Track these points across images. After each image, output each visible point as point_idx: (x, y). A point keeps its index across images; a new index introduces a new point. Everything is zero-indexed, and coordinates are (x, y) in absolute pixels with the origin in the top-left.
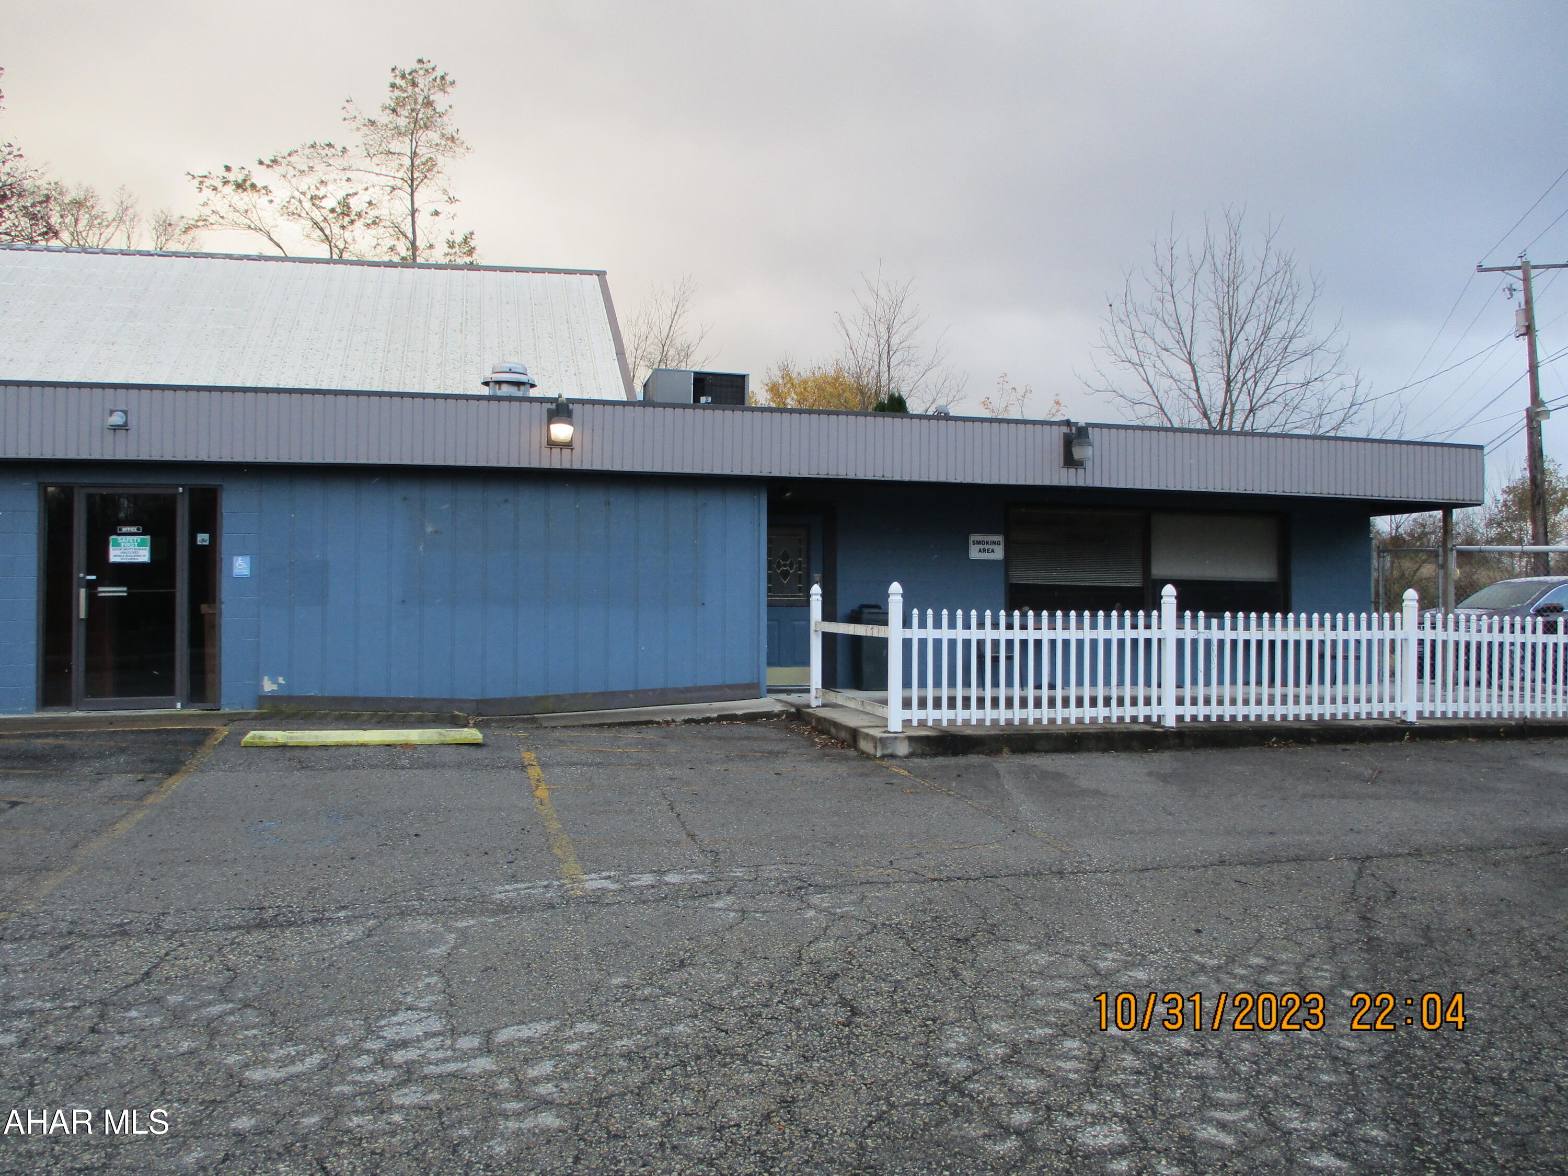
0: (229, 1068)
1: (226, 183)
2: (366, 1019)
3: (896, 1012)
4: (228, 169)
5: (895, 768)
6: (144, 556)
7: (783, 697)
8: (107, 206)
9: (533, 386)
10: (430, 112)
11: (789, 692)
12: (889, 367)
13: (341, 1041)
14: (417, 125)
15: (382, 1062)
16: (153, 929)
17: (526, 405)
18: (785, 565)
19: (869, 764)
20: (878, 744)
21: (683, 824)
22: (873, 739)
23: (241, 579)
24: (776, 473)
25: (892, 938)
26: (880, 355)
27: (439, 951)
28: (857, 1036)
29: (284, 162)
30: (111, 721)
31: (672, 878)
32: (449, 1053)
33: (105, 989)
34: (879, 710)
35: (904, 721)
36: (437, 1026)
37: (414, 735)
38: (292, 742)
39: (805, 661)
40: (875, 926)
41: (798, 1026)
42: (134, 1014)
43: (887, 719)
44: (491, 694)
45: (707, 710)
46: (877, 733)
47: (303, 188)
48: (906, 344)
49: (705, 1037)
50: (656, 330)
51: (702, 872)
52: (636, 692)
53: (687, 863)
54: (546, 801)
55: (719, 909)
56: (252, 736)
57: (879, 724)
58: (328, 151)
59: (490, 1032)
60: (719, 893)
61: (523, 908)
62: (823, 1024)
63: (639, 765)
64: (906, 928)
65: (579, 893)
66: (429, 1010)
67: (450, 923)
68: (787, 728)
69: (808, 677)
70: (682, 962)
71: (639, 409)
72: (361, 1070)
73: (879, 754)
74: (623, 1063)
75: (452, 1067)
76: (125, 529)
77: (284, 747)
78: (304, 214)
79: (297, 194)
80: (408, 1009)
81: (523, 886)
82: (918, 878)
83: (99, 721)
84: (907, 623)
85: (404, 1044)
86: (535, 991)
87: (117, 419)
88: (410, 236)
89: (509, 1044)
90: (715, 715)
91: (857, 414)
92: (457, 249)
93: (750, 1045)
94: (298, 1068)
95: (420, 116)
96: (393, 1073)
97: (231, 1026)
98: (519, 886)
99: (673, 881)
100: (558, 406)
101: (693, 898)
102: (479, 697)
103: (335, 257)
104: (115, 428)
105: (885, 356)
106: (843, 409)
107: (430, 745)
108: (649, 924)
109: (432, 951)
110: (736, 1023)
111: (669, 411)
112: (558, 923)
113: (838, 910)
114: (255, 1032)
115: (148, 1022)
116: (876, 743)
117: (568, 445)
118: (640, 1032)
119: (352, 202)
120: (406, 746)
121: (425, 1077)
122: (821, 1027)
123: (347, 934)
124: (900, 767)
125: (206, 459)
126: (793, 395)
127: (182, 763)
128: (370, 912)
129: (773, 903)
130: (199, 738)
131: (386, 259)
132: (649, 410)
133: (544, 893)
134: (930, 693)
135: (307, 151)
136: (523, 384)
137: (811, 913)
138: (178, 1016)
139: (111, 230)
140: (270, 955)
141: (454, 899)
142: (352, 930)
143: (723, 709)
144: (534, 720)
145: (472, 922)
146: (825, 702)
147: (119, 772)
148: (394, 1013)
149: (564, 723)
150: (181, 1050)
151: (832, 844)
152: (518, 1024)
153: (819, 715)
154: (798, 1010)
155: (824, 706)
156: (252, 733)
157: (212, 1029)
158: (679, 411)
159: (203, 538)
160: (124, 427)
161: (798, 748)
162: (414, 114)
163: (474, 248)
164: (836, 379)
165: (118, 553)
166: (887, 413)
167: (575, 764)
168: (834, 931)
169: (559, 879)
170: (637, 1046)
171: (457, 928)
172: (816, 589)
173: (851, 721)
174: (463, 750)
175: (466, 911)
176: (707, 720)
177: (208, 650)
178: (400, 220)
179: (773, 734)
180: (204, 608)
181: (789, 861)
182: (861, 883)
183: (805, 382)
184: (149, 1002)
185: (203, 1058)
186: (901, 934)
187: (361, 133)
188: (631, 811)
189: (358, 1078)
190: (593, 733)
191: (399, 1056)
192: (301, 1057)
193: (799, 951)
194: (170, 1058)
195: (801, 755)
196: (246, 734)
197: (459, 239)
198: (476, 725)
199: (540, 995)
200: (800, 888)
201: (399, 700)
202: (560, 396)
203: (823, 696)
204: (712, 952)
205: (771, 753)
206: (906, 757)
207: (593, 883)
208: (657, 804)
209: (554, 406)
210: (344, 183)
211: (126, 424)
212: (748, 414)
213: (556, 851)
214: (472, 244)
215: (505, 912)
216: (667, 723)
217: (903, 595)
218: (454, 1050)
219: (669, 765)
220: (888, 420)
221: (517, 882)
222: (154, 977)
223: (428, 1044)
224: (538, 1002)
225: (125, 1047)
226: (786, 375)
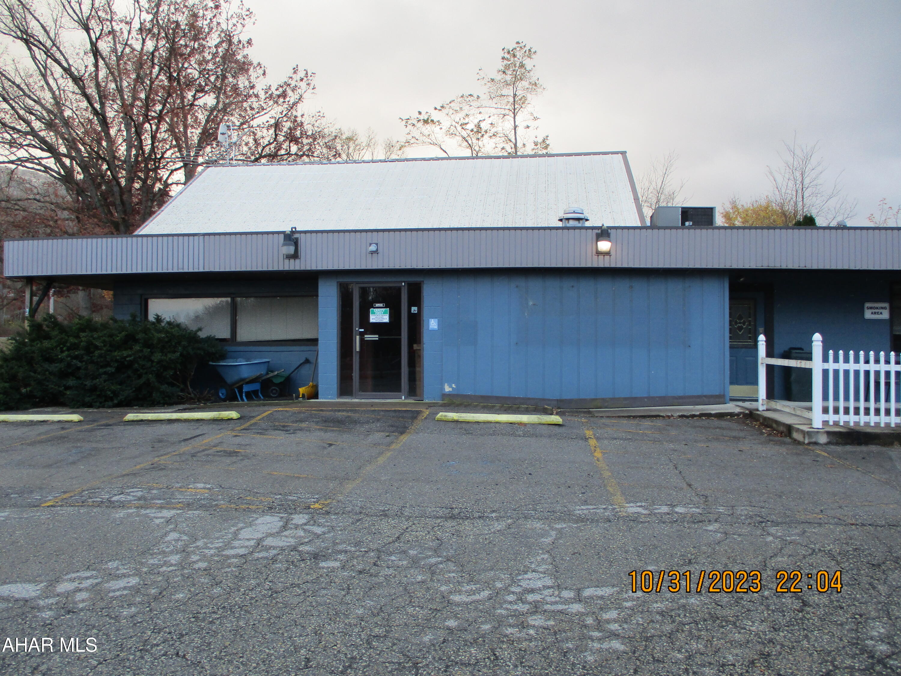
0: (442, 592)
1: (419, 121)
2: (511, 574)
3: (833, 607)
4: (420, 113)
5: (818, 451)
6: (386, 319)
7: (740, 403)
8: (362, 139)
9: (587, 220)
10: (523, 70)
11: (744, 401)
12: (803, 198)
13: (499, 585)
14: (517, 79)
15: (521, 599)
16: (399, 515)
17: (583, 231)
18: (740, 323)
19: (801, 447)
20: (806, 436)
21: (684, 478)
22: (803, 432)
23: (434, 331)
24: (734, 266)
25: (826, 559)
26: (797, 191)
27: (549, 540)
28: (808, 619)
29: (448, 107)
30: (372, 405)
31: (678, 509)
32: (557, 599)
33: (379, 543)
34: (806, 414)
35: (823, 421)
36: (549, 583)
37: (525, 418)
38: (461, 419)
39: (755, 382)
40: (814, 550)
41: (768, 607)
42: (393, 558)
43: (811, 420)
44: (564, 397)
45: (692, 410)
46: (805, 428)
47: (457, 120)
48: (815, 183)
49: (708, 608)
50: (654, 184)
51: (698, 508)
52: (649, 398)
53: (688, 501)
54: (601, 459)
55: (711, 531)
56: (441, 415)
57: (806, 422)
58: (470, 99)
59: (579, 590)
60: (710, 521)
61: (592, 520)
62: (784, 609)
63: (654, 441)
64: (836, 554)
65: (624, 514)
66: (545, 573)
67: (552, 525)
68: (744, 423)
69: (757, 391)
70: (690, 560)
71: (650, 231)
72: (511, 603)
73: (806, 442)
74: (658, 617)
75: (560, 607)
76: (377, 305)
77: (457, 421)
78: (458, 134)
79: (454, 123)
80: (533, 571)
81: (592, 507)
82: (840, 522)
83: (366, 404)
84: (825, 359)
85: (532, 591)
86: (604, 569)
87: (373, 248)
88: (514, 141)
89: (591, 597)
90: (698, 413)
91: (781, 228)
92: (539, 146)
93: (737, 616)
94: (477, 597)
95: (518, 73)
96: (527, 607)
97: (442, 570)
98: (589, 507)
99: (680, 511)
100: (602, 231)
101: (694, 523)
102: (559, 398)
103: (474, 155)
104: (372, 253)
105: (800, 191)
106: (772, 226)
107: (533, 424)
108: (668, 536)
109: (543, 540)
110: (727, 602)
111: (668, 231)
112: (613, 530)
113: (788, 538)
114: (453, 574)
115: (400, 563)
116: (804, 435)
117: (608, 253)
118: (667, 600)
119: (482, 125)
120: (520, 424)
121: (545, 611)
122: (783, 611)
123: (498, 526)
124: (822, 450)
125: (415, 267)
126: (739, 219)
127: (407, 428)
128: (509, 515)
129: (745, 530)
130: (415, 415)
131: (501, 154)
132: (656, 231)
133: (604, 513)
134: (841, 404)
135: (459, 100)
136: (582, 219)
137: (770, 538)
138: (415, 562)
139: (364, 151)
140: (457, 533)
141: (553, 512)
142: (499, 524)
143: (702, 410)
144: (589, 412)
145: (564, 526)
146: (769, 407)
147: (377, 431)
148: (526, 573)
149: (608, 414)
150: (418, 580)
151: (780, 497)
152: (595, 587)
153: (765, 415)
154: (767, 598)
155: (767, 410)
156: (441, 414)
157: (432, 570)
158: (674, 231)
159: (414, 309)
160: (376, 252)
161: (752, 435)
162: (515, 73)
163: (548, 145)
164: (767, 208)
165: (374, 317)
166: (802, 227)
167: (616, 439)
168: (786, 551)
169: (612, 505)
170: (667, 608)
171: (556, 528)
172: (762, 338)
173: (788, 420)
174: (551, 428)
175: (560, 519)
176: (693, 416)
177: (417, 369)
178: (508, 132)
179: (734, 426)
180: (415, 347)
181: (752, 504)
182: (802, 522)
183: (747, 211)
184: (400, 553)
185: (429, 585)
186: (833, 558)
187: (487, 87)
188: (651, 468)
189: (509, 607)
190: (625, 421)
191: (530, 597)
192: (478, 591)
193: (765, 562)
194: (413, 584)
195: (755, 439)
196: (437, 413)
197: (540, 140)
198: (557, 414)
199: (606, 571)
200: (762, 522)
201: (516, 398)
202: (603, 225)
203: (767, 403)
204: (708, 557)
205: (735, 437)
206: (826, 444)
207: (632, 509)
208: (667, 465)
209: (599, 231)
210: (478, 115)
211: (377, 250)
212: (716, 231)
213: (608, 488)
214: (547, 142)
215: (582, 522)
216: (669, 417)
217: (822, 342)
218: (560, 597)
219: (672, 442)
220: (802, 231)
221: (588, 505)
222: (402, 540)
223: (546, 592)
224: (605, 575)
225: (391, 575)
226: (734, 207)
